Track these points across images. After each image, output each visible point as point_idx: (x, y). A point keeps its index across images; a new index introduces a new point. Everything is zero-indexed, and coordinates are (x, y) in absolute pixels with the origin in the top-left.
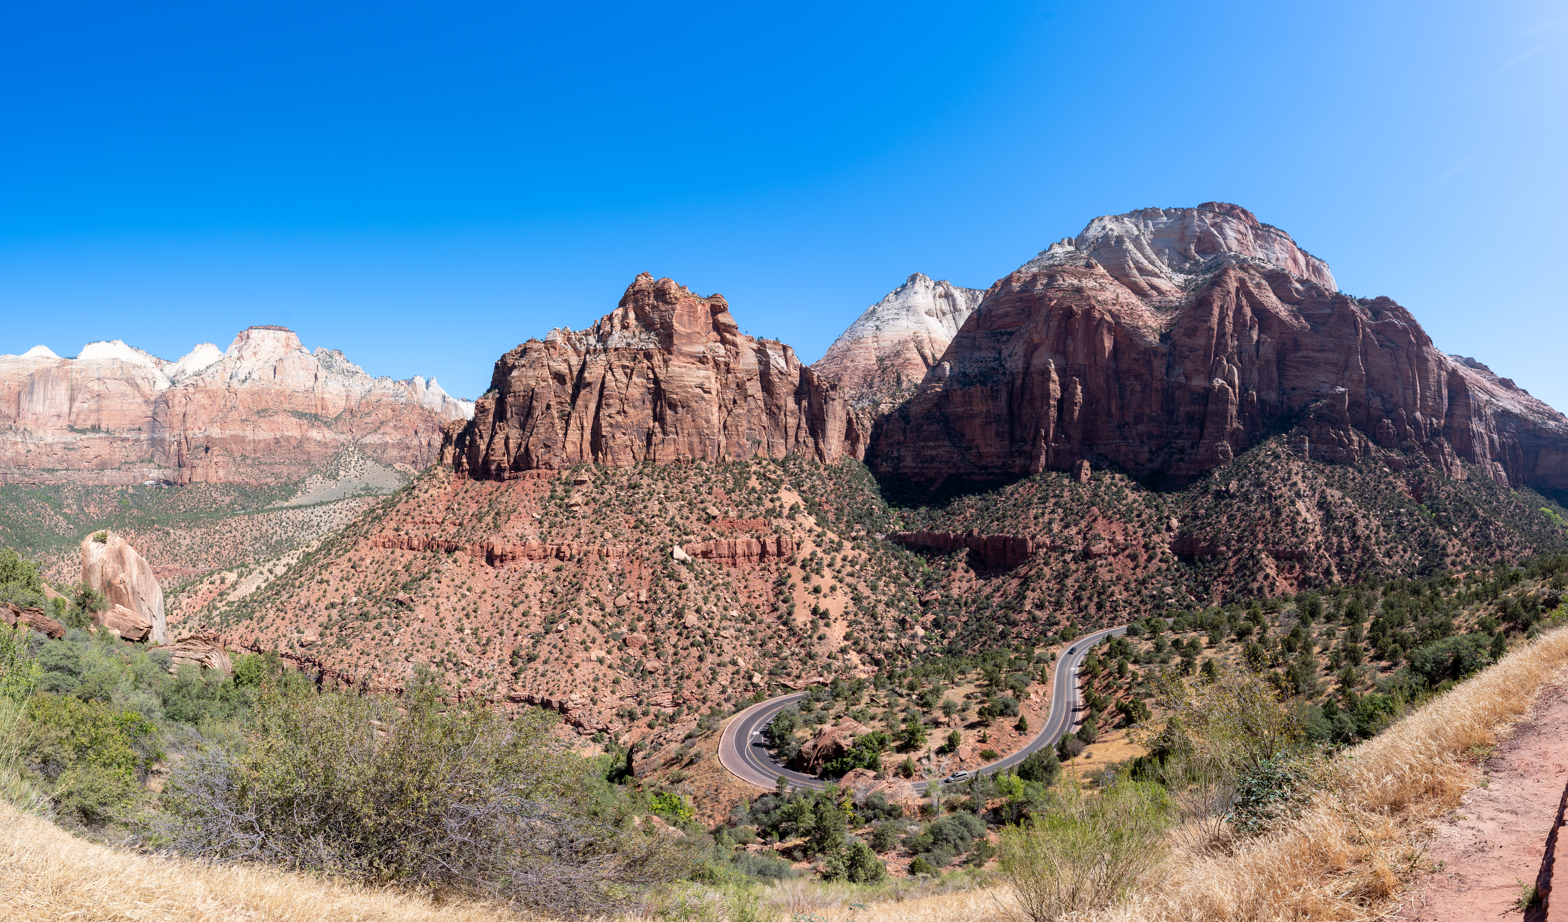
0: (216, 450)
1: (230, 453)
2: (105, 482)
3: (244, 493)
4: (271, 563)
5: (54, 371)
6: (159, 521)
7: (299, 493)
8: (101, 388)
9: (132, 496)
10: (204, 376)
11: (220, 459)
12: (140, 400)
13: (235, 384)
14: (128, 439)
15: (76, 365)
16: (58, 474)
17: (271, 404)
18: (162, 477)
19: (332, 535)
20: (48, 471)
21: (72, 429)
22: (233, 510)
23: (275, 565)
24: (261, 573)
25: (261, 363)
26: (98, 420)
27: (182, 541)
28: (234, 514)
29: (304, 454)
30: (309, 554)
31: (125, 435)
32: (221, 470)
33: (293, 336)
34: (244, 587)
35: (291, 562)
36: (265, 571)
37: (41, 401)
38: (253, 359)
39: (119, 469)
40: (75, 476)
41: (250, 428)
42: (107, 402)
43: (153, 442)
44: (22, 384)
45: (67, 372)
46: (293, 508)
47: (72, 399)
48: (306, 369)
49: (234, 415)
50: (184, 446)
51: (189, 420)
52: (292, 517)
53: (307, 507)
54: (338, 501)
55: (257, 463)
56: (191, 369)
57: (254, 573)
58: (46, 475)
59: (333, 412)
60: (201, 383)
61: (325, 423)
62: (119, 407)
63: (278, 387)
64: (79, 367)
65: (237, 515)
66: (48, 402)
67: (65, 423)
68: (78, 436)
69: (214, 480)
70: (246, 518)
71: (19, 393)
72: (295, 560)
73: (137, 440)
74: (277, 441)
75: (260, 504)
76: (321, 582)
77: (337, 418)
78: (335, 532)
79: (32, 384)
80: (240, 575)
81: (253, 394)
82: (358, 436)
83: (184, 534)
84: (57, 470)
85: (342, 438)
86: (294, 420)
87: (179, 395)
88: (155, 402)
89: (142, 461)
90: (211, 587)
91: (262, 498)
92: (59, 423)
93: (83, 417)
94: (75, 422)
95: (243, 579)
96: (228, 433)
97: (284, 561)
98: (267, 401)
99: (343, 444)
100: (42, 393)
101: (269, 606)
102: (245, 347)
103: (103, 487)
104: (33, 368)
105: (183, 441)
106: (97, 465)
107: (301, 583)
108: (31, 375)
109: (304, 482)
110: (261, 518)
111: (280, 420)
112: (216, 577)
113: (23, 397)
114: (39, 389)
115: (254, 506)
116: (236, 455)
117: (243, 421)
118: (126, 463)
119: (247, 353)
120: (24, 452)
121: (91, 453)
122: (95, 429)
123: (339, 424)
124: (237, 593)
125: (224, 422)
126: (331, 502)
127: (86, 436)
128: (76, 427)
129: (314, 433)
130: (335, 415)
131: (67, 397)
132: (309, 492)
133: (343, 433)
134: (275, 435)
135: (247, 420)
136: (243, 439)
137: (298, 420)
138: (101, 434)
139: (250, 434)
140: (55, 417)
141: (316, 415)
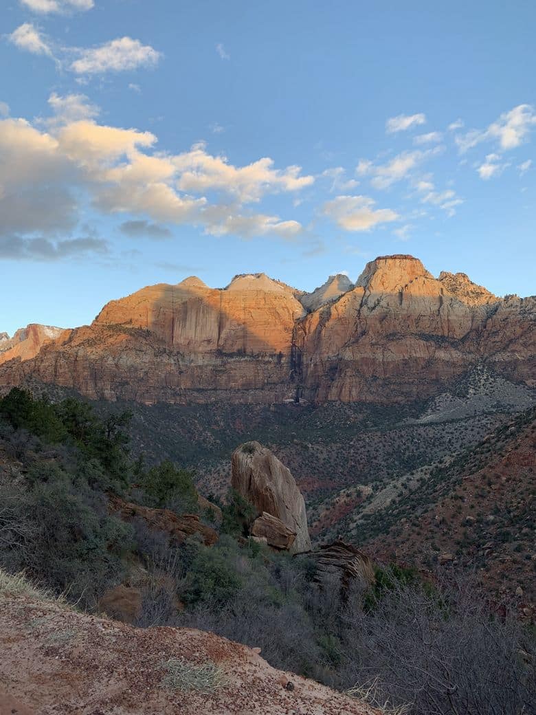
0: (349, 372)
1: (362, 374)
2: (250, 401)
3: (376, 412)
4: (405, 478)
5: (205, 300)
6: (297, 437)
7: (430, 411)
8: (247, 316)
9: (274, 413)
11: (353, 379)
12: (280, 327)
13: (365, 311)
14: (270, 362)
15: (225, 295)
16: (208, 393)
17: (399, 328)
19: (465, 452)
20: (198, 390)
21: (220, 353)
22: (366, 426)
23: (409, 480)
24: (395, 487)
25: (388, 291)
26: (244, 345)
27: (319, 456)
28: (367, 430)
29: (433, 373)
30: (441, 470)
31: (267, 359)
32: (354, 390)
33: (418, 263)
34: (379, 501)
35: (424, 477)
36: (399, 485)
37: (193, 327)
38: (381, 288)
39: (262, 389)
40: (223, 396)
41: (380, 351)
43: (292, 365)
44: (176, 311)
45: (216, 302)
46: (424, 425)
47: (221, 326)
49: (365, 340)
51: (324, 345)
52: (423, 434)
53: (438, 424)
54: (469, 418)
55: (387, 383)
57: (388, 487)
58: (195, 394)
59: (459, 334)
61: (452, 344)
63: (405, 312)
64: (227, 297)
65: (371, 431)
66: (199, 328)
67: (214, 347)
68: (225, 359)
69: (347, 398)
70: (379, 434)
71: (173, 319)
72: (428, 476)
73: (278, 363)
74: (406, 363)
75: (392, 421)
76: (456, 498)
77: (464, 340)
78: (468, 449)
79: (186, 312)
80: (375, 489)
81: (382, 320)
82: (486, 355)
83: (321, 448)
84: (207, 390)
86: (422, 342)
88: (294, 329)
89: (282, 382)
91: (393, 416)
92: (209, 348)
93: (230, 342)
94: (223, 347)
95: (378, 493)
96: (359, 356)
97: (418, 475)
98: (395, 326)
99: (471, 363)
100: (194, 320)
101: (404, 520)
102: (373, 277)
103: (248, 405)
104: (186, 297)
105: (319, 363)
106: (242, 386)
107: (435, 499)
108: (185, 303)
109: (433, 400)
110: (393, 435)
111: (408, 342)
113: (176, 324)
114: (192, 317)
115: (386, 423)
116: (367, 375)
117: (372, 345)
118: (268, 383)
120: (176, 373)
121: (237, 375)
122: (241, 353)
123: (466, 345)
124: (372, 506)
125: (355, 347)
126: (462, 419)
127: (233, 360)
128: (224, 351)
129: (441, 354)
130: (462, 336)
131: (216, 324)
132: (439, 410)
133: (470, 352)
134: (404, 356)
135: (376, 344)
136: (374, 361)
137: (425, 342)
138: (246, 358)
139: (379, 357)
140: (206, 342)
141: (443, 337)
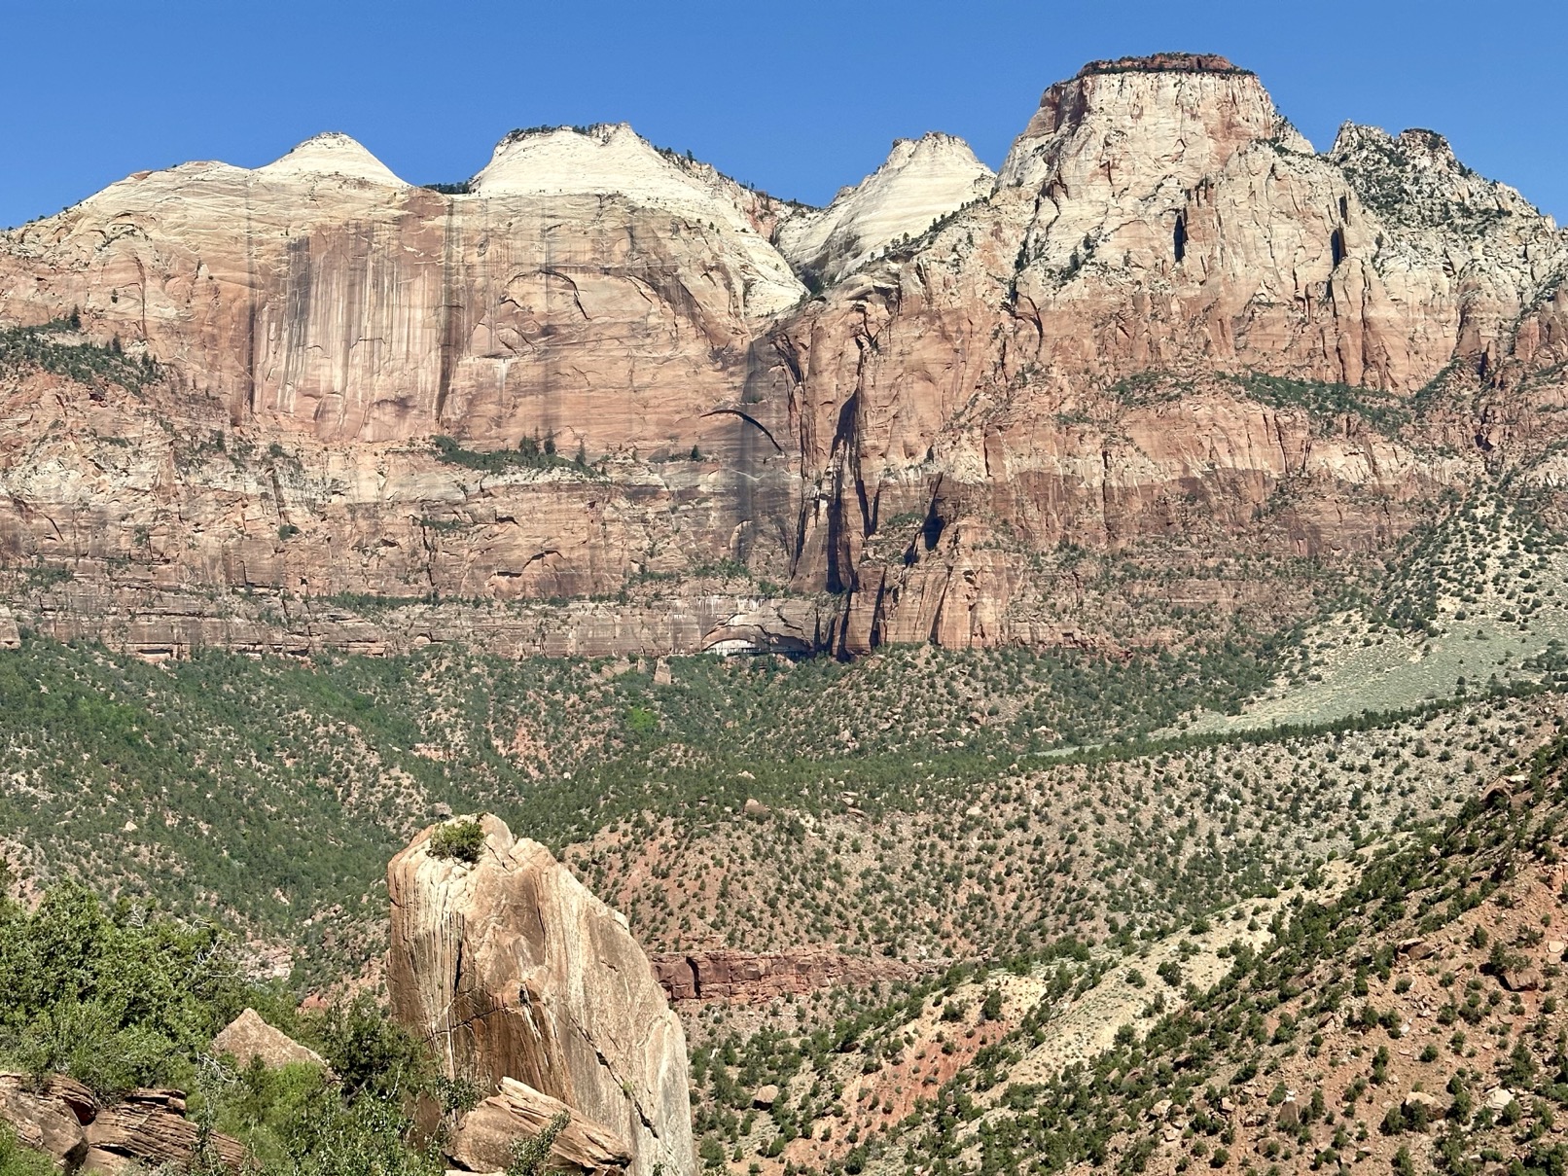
0: (969, 530)
1: (1020, 538)
2: (571, 647)
3: (1073, 685)
4: (1173, 943)
5: (385, 234)
6: (760, 788)
7: (1281, 682)
8: (558, 303)
9: (666, 694)
10: (924, 258)
11: (985, 559)
12: (695, 348)
13: (1036, 284)
14: (653, 492)
15: (466, 215)
16: (400, 615)
17: (1168, 354)
18: (775, 626)
19: (1406, 841)
20: (359, 603)
21: (449, 452)
22: (1034, 744)
23: (1186, 951)
24: (1135, 979)
25: (1128, 202)
26: (548, 420)
27: (846, 860)
28: (1035, 762)
29: (1296, 535)
30: (1316, 911)
31: (643, 477)
32: (987, 600)
33: (1249, 90)
34: (1069, 1035)
35: (1246, 939)
36: (1149, 971)
37: (337, 345)
38: (1101, 190)
39: (622, 598)
40: (461, 624)
41: (1092, 446)
42: (580, 357)
43: (743, 502)
44: (262, 280)
45: (430, 240)
46: (1258, 738)
47: (451, 344)
48: (1299, 214)
49: (1033, 400)
50: (854, 517)
51: (872, 422)
52: (1255, 772)
53: (1311, 733)
54: (1432, 711)
55: (1119, 572)
56: (877, 235)
57: (1109, 980)
58: (352, 621)
59: (1407, 373)
60: (912, 286)
61: (1378, 416)
62: (621, 373)
63: (1193, 291)
64: (477, 222)
65: (1049, 763)
66: (361, 348)
67: (423, 428)
68: (470, 477)
69: (963, 635)
70: (1081, 773)
71: (253, 313)
72: (1264, 936)
73: (686, 495)
74: (1193, 491)
75: (1134, 722)
76: (1361, 1023)
77: (1426, 399)
78: (1419, 829)
79: (303, 283)
80: (1058, 988)
81: (1101, 321)
82: (1512, 461)
83: (852, 832)
84: (395, 604)
85: (1449, 468)
86: (1257, 411)
87: (837, 331)
88: (752, 356)
89: (704, 572)
90: (948, 1029)
91: (1138, 702)
92: (404, 432)
93: (490, 409)
94: (462, 429)
95: (1066, 1004)
96: (1010, 466)
97: (1221, 936)
98: (1154, 348)
99: (1450, 494)
100: (338, 318)
101: (1163, 1107)
102: (1071, 146)
103: (563, 664)
104: (305, 221)
105: (850, 496)
106: (541, 586)
107: (1285, 1021)
108: (300, 246)
109: (1296, 639)
110: (1134, 776)
111: (1203, 413)
112: (967, 991)
113: (267, 331)
114: (330, 302)
115: (1112, 729)
116: (1042, 544)
117: (1064, 422)
118: (645, 575)
119: (1079, 167)
120: (269, 535)
121: (521, 541)
122: (536, 453)
123: (1435, 420)
124: (1044, 1054)
125: (994, 431)
126: (1405, 716)
127: (501, 481)
128: (467, 446)
129: (1337, 459)
130: (1415, 387)
131: (432, 336)
132: (1318, 678)
133: (1449, 452)
134: (1186, 469)
135: (1080, 418)
136: (1067, 488)
137: (1270, 412)
138: (556, 473)
139: (1090, 470)
140: (389, 408)
141: (1341, 388)
